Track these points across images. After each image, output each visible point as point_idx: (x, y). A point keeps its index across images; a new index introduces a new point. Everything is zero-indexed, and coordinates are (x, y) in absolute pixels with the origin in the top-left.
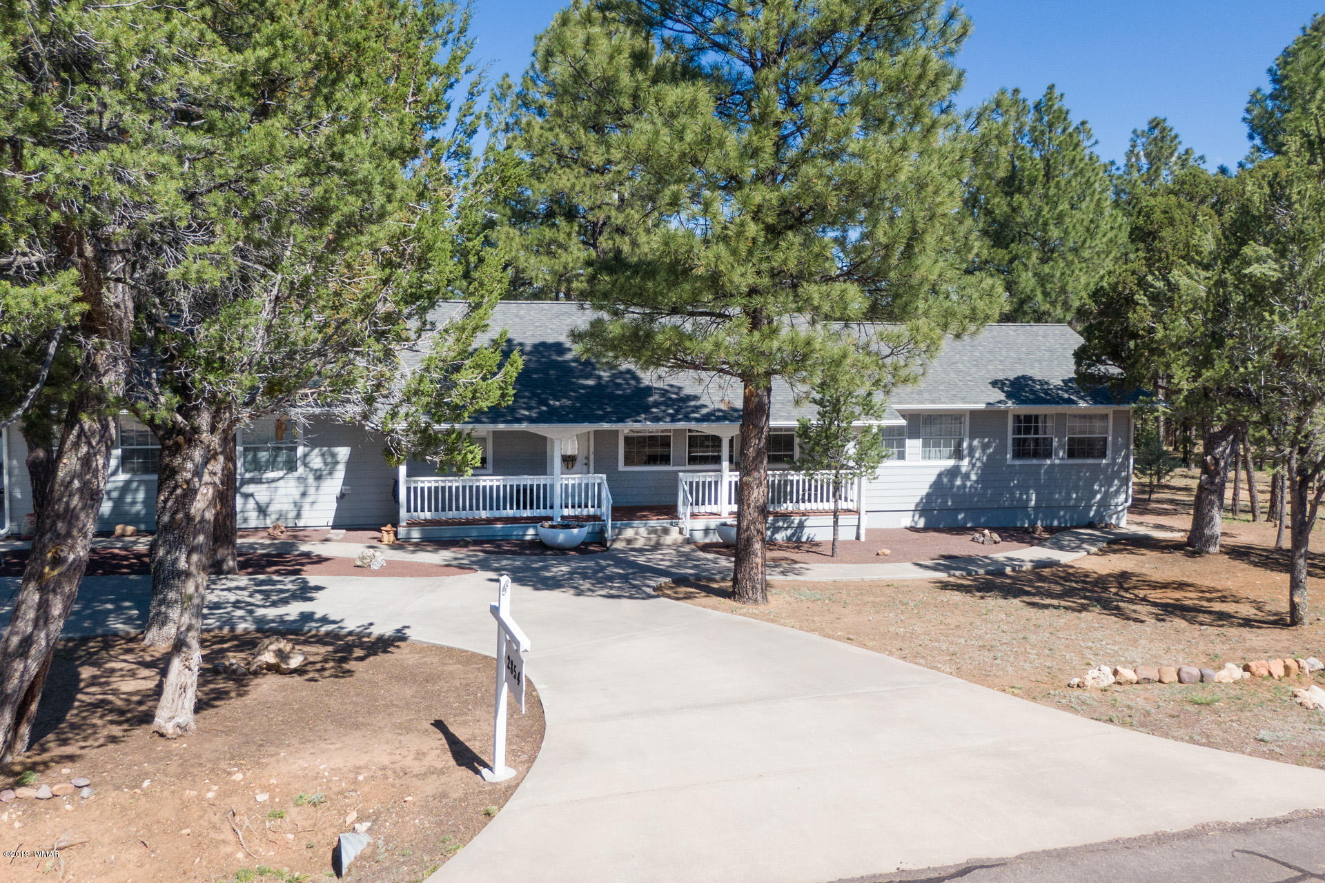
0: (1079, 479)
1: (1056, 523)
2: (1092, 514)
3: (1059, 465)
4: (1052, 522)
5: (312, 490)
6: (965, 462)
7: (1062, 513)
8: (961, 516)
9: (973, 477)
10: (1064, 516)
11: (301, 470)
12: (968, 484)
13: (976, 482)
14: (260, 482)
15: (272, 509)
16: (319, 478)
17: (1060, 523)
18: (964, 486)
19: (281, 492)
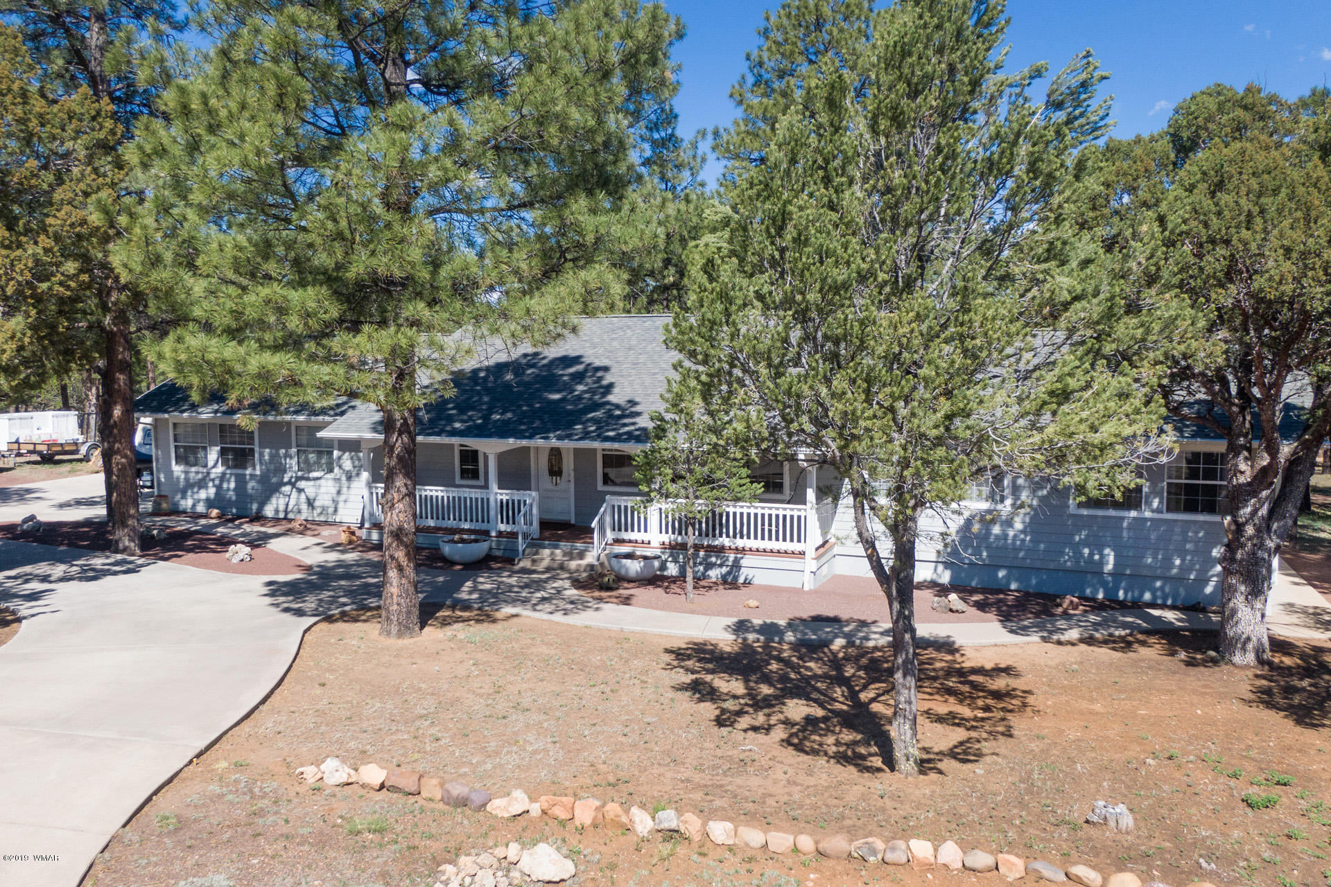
0: (1186, 540)
1: (1147, 596)
2: (1209, 589)
3: (1151, 520)
4: (1142, 595)
5: (344, 490)
6: (1006, 507)
7: (1158, 584)
8: (1001, 574)
9: (1018, 525)
10: (1162, 588)
11: (336, 470)
12: (1011, 533)
13: (1022, 532)
14: (308, 479)
15: (317, 504)
16: (349, 478)
17: (1154, 597)
18: (1006, 536)
19: (323, 490)
